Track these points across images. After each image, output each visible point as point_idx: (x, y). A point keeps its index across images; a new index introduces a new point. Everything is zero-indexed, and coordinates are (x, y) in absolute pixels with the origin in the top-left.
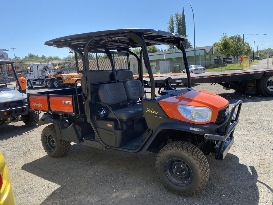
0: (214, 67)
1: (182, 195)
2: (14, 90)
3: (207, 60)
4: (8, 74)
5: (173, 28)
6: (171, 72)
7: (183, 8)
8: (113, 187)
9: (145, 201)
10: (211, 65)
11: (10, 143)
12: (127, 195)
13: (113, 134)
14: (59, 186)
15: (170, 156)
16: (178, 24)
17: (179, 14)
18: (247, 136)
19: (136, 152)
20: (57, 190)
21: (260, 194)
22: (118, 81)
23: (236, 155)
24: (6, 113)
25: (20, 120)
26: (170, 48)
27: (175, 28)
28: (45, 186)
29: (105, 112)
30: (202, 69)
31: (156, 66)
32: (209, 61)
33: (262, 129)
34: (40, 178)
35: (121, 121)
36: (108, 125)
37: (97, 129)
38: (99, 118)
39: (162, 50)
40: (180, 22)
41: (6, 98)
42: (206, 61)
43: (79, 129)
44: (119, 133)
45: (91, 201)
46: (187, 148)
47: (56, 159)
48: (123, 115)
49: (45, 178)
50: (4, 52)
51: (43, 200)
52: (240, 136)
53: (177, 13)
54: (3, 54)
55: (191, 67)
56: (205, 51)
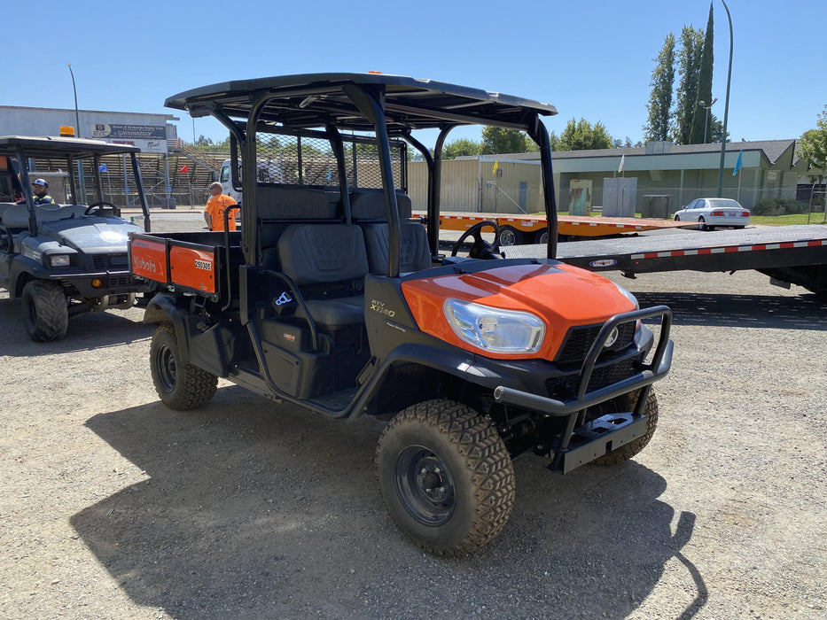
0: (789, 211)
1: (431, 551)
2: (132, 223)
3: (771, 185)
4: (173, 183)
5: (671, 76)
6: (639, 215)
7: (712, 9)
8: (271, 501)
9: (327, 549)
10: (782, 203)
11: (92, 359)
12: (293, 526)
13: (294, 360)
14: (147, 477)
15: (407, 438)
16: (690, 62)
17: (696, 30)
18: (741, 427)
19: (341, 417)
20: (136, 485)
21: (655, 590)
22: (355, 221)
23: (665, 477)
24: (97, 283)
25: (135, 306)
26: (652, 139)
27: (676, 74)
28: (115, 471)
29: (287, 300)
30: (738, 215)
31: (593, 192)
32: (776, 189)
33: (805, 416)
34: (115, 451)
35: (321, 328)
36: (287, 336)
37: (263, 343)
38: (272, 314)
39: (628, 145)
40: (695, 55)
41: (103, 243)
42: (765, 189)
43: (229, 341)
44: (308, 359)
45: (199, 525)
46: (452, 420)
47: (175, 414)
48: (328, 315)
49: (124, 454)
50: (168, 122)
51: (95, 501)
52: (719, 427)
53: (688, 26)
54: (164, 128)
55: (701, 202)
56: (764, 155)
